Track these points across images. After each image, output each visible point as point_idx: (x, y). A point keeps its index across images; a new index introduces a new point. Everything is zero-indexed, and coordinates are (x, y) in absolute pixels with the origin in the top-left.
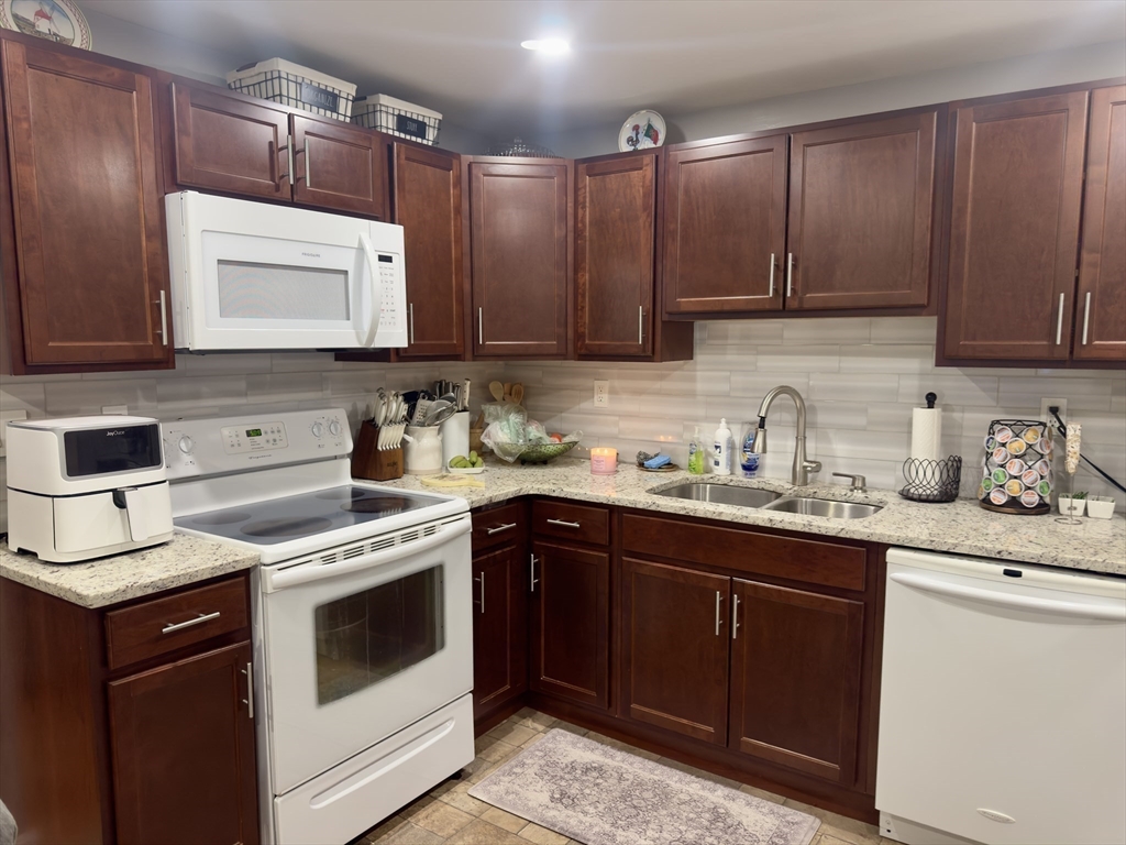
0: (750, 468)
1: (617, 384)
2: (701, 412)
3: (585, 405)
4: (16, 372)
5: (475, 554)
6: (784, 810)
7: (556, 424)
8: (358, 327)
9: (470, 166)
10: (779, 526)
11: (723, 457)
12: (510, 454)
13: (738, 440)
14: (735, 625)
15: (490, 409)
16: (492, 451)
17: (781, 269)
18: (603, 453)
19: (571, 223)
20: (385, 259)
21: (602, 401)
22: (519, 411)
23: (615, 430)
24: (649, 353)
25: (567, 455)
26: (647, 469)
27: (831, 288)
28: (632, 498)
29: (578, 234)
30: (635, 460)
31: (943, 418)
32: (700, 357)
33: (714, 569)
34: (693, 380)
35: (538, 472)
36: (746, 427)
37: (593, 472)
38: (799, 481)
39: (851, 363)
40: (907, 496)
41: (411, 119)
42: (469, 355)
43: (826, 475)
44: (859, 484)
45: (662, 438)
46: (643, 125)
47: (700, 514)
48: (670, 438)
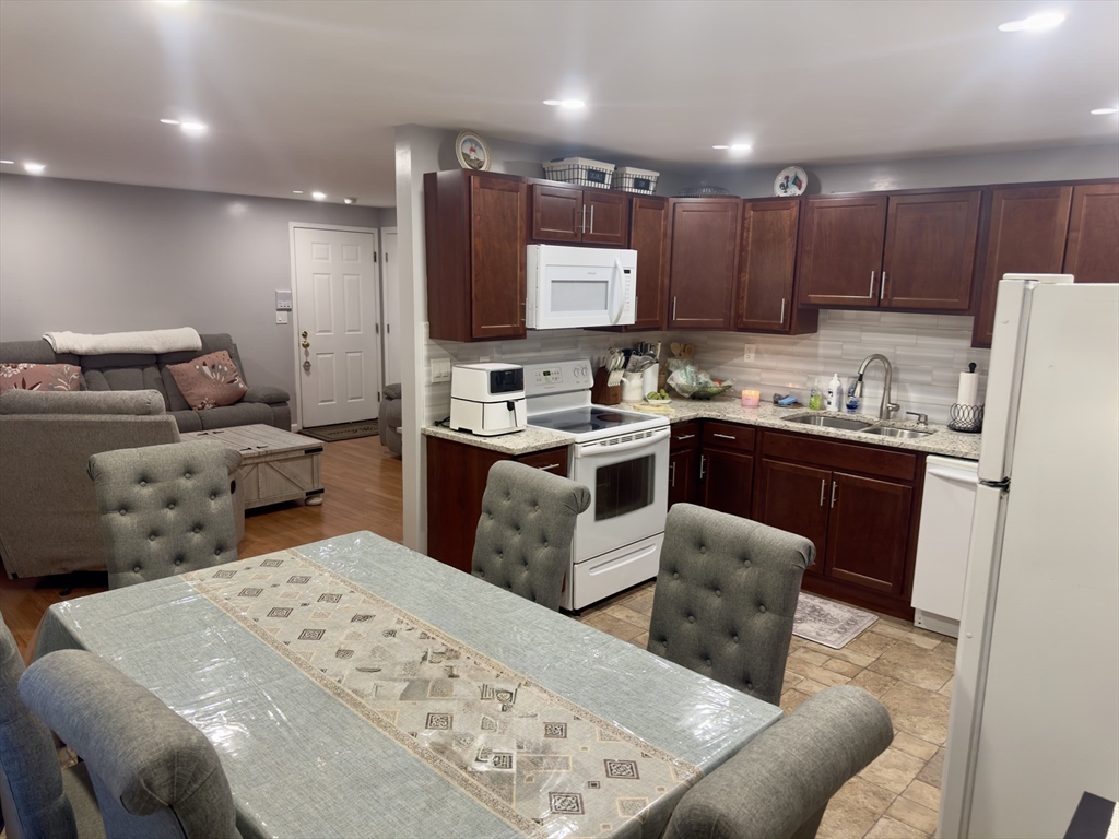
0: (852, 407)
1: (762, 347)
2: (820, 368)
3: (736, 361)
4: (466, 341)
5: (671, 452)
6: (856, 611)
7: (716, 373)
8: (610, 314)
9: (674, 205)
10: (864, 441)
11: (834, 399)
12: (687, 392)
13: (845, 388)
14: (833, 500)
15: (673, 361)
16: (674, 389)
17: (878, 281)
18: (751, 394)
19: (738, 241)
20: (627, 272)
21: (749, 358)
22: (693, 364)
23: (757, 379)
24: (787, 329)
25: (723, 395)
26: (780, 406)
27: (909, 295)
28: (771, 422)
29: (742, 248)
30: (772, 399)
31: (979, 379)
32: (822, 331)
33: (821, 467)
34: (817, 346)
35: (706, 405)
36: (852, 380)
37: (743, 406)
38: (884, 416)
39: (923, 340)
40: (953, 428)
41: (642, 180)
42: (665, 326)
43: (902, 413)
44: (923, 419)
45: (790, 385)
46: (792, 175)
47: (815, 433)
48: (797, 386)
